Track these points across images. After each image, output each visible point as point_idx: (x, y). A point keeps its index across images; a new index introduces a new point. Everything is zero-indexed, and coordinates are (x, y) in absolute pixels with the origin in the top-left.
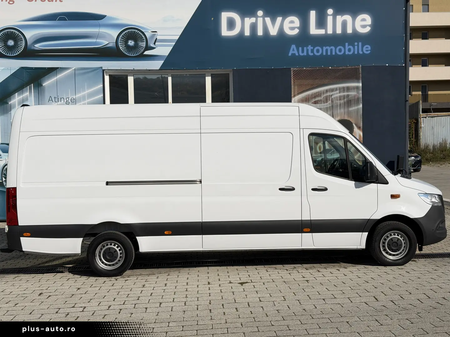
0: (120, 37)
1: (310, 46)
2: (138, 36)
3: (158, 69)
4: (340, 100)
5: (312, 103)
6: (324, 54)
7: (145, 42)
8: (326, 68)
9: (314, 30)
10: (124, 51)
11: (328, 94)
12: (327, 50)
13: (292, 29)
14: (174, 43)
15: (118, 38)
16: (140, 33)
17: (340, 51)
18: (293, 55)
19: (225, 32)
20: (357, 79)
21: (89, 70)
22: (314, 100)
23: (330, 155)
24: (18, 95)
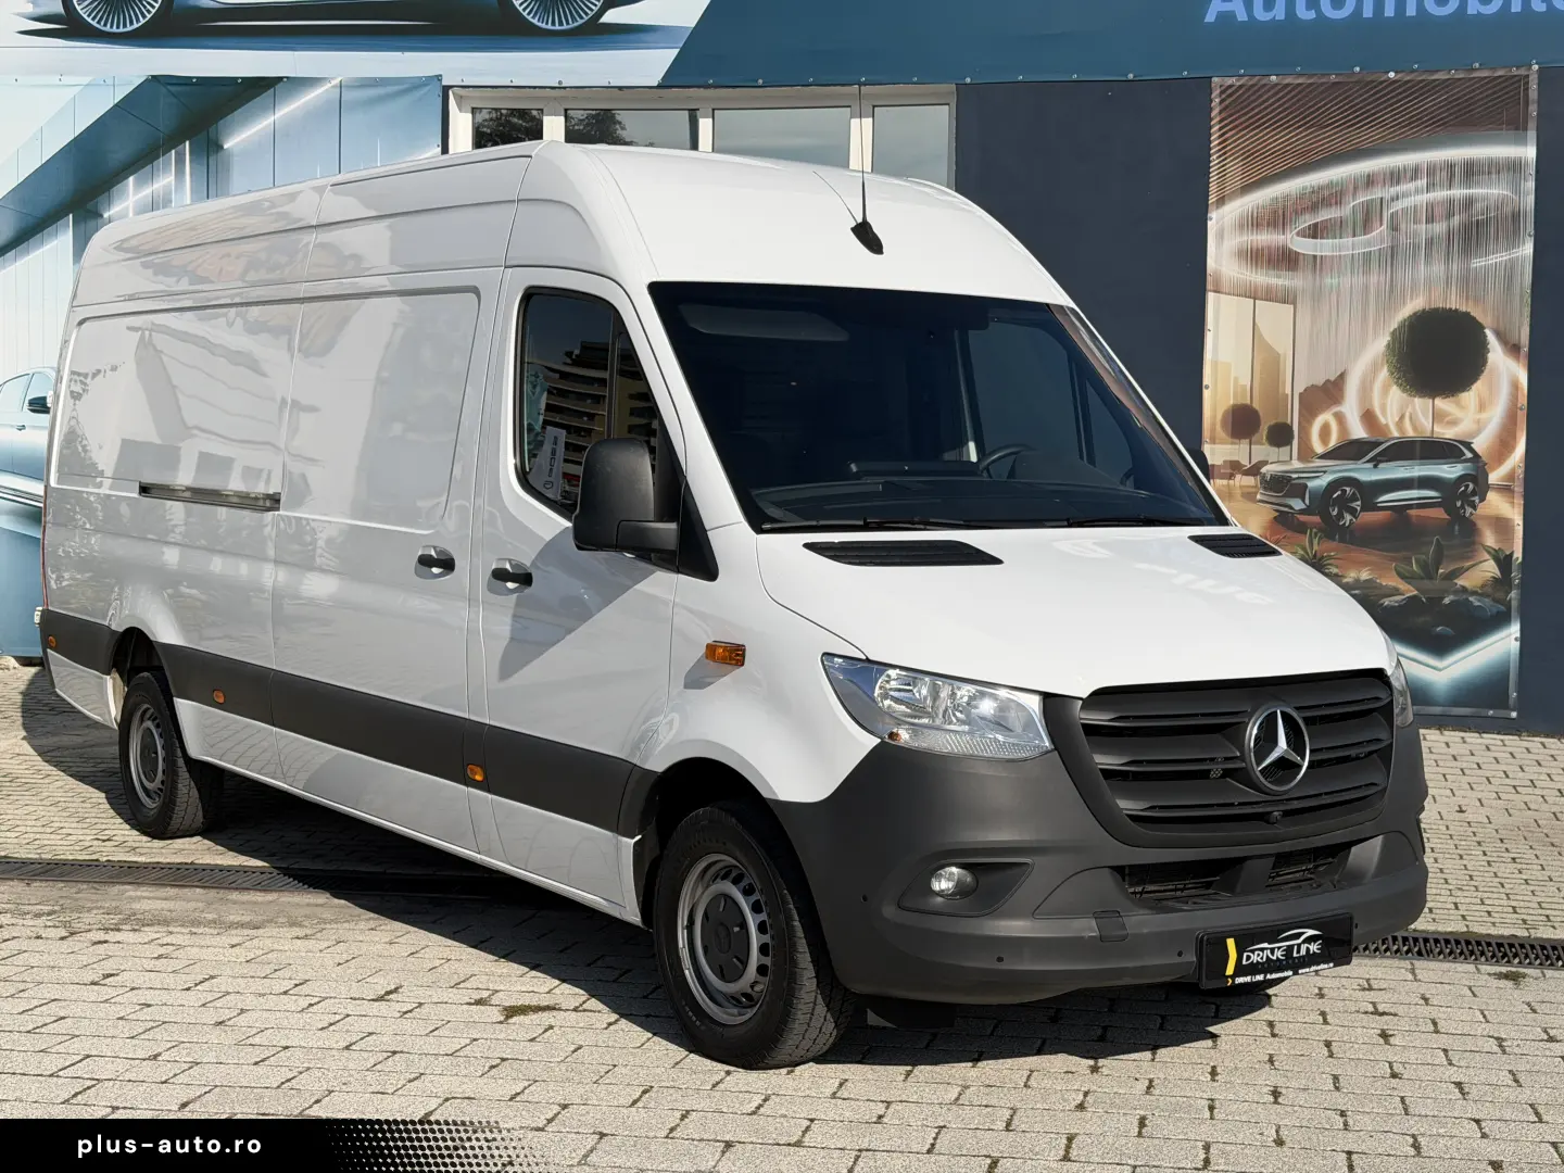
3: (656, 84)
4: (1430, 219)
5: (1298, 234)
8: (1370, 78)
10: (524, 9)
11: (1376, 193)
20: (1518, 128)
21: (392, 90)
22: (1308, 220)
23: (1370, 465)
24: (139, 185)
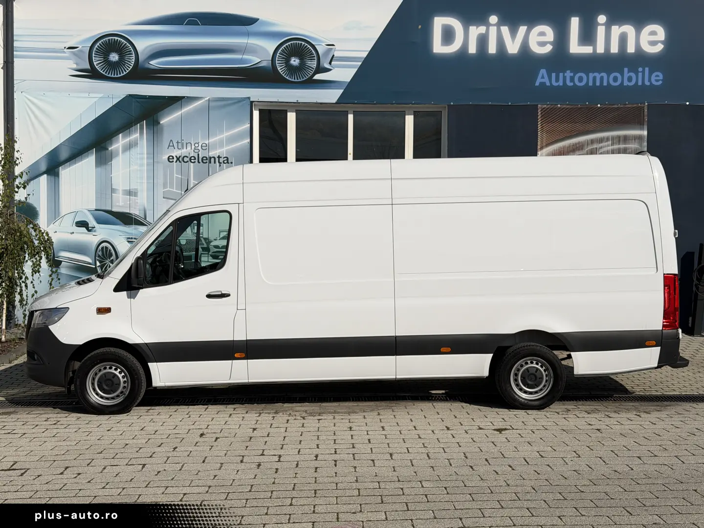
0: (279, 52)
1: (568, 72)
2: (305, 51)
3: (335, 102)
6: (591, 84)
7: (316, 61)
8: (591, 107)
9: (575, 47)
10: (283, 73)
11: (595, 146)
12: (594, 79)
13: (542, 44)
14: (360, 63)
15: (275, 55)
16: (309, 46)
17: (615, 79)
18: (543, 84)
19: (438, 47)
20: (641, 125)
21: (230, 102)
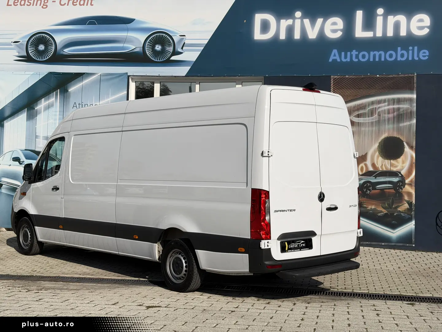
0: (148, 42)
1: (354, 51)
2: (166, 40)
3: (184, 75)
4: (389, 113)
5: (354, 117)
6: (371, 60)
7: (172, 47)
8: (372, 77)
9: (360, 33)
10: (150, 56)
11: (375, 106)
12: (374, 56)
13: (334, 31)
14: (202, 48)
15: (145, 43)
16: (168, 37)
17: (391, 56)
18: (334, 61)
19: (258, 36)
20: (411, 90)
21: (114, 76)
22: (357, 113)
23: (374, 178)
24: (45, 101)
